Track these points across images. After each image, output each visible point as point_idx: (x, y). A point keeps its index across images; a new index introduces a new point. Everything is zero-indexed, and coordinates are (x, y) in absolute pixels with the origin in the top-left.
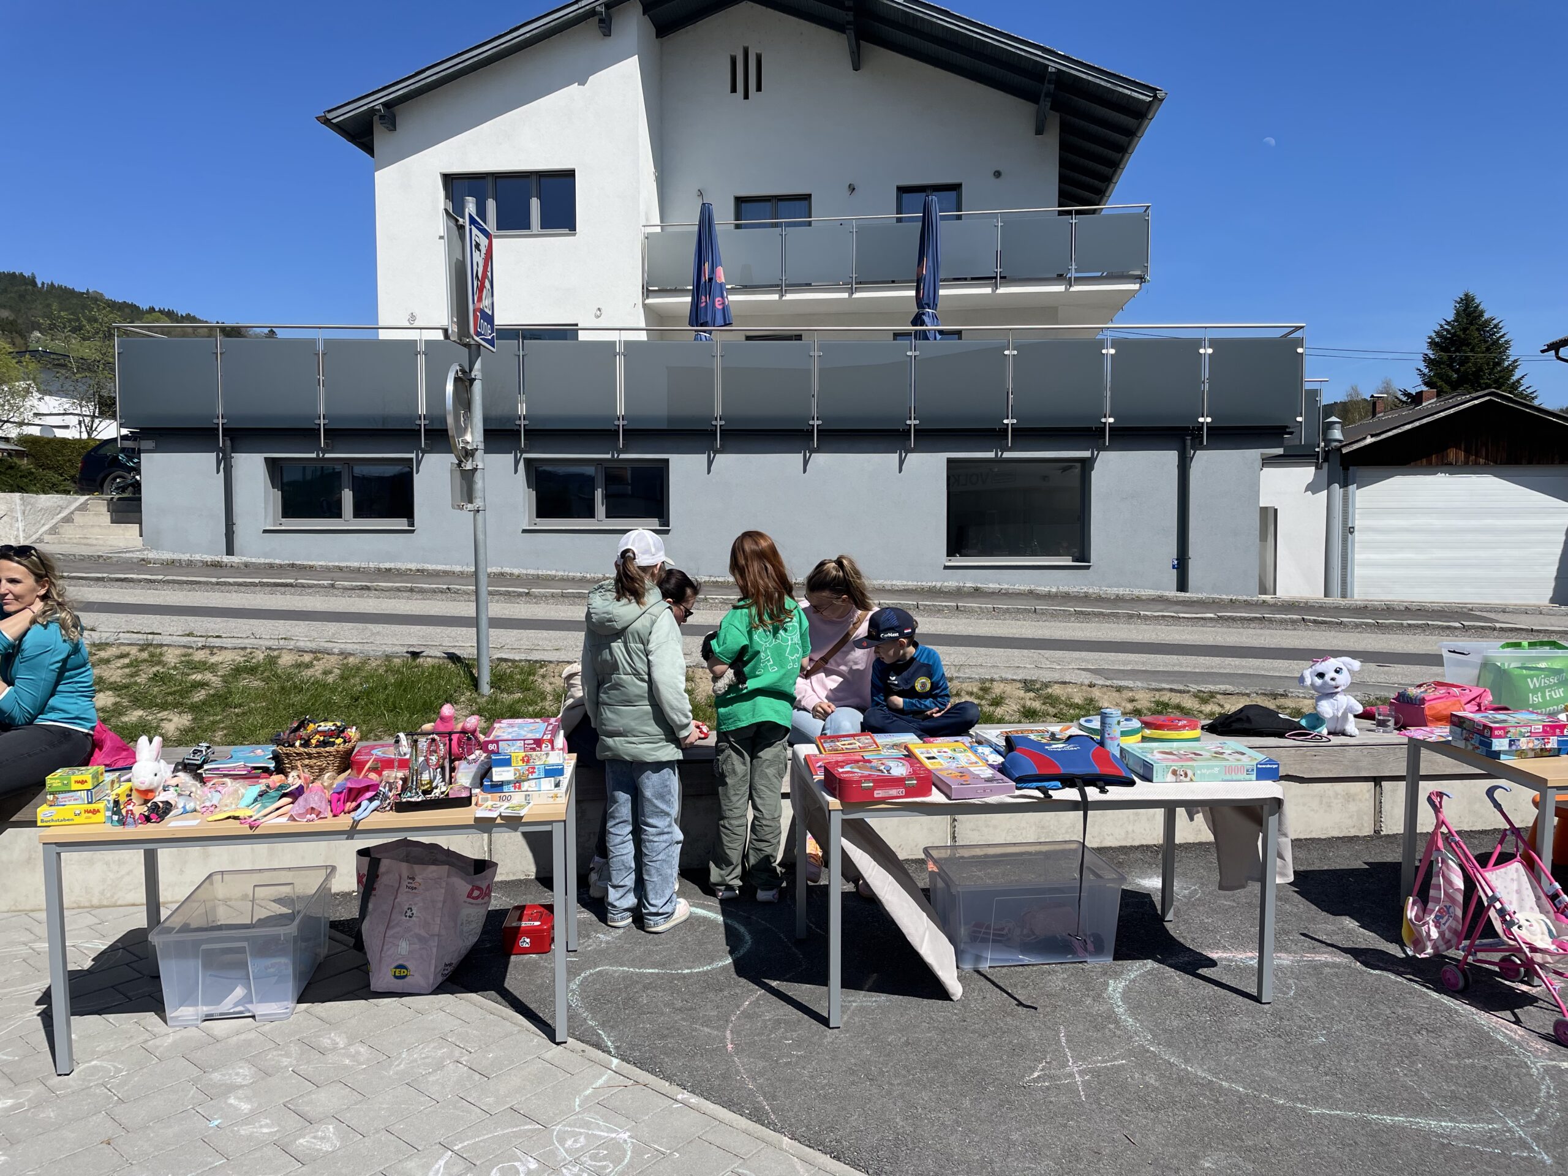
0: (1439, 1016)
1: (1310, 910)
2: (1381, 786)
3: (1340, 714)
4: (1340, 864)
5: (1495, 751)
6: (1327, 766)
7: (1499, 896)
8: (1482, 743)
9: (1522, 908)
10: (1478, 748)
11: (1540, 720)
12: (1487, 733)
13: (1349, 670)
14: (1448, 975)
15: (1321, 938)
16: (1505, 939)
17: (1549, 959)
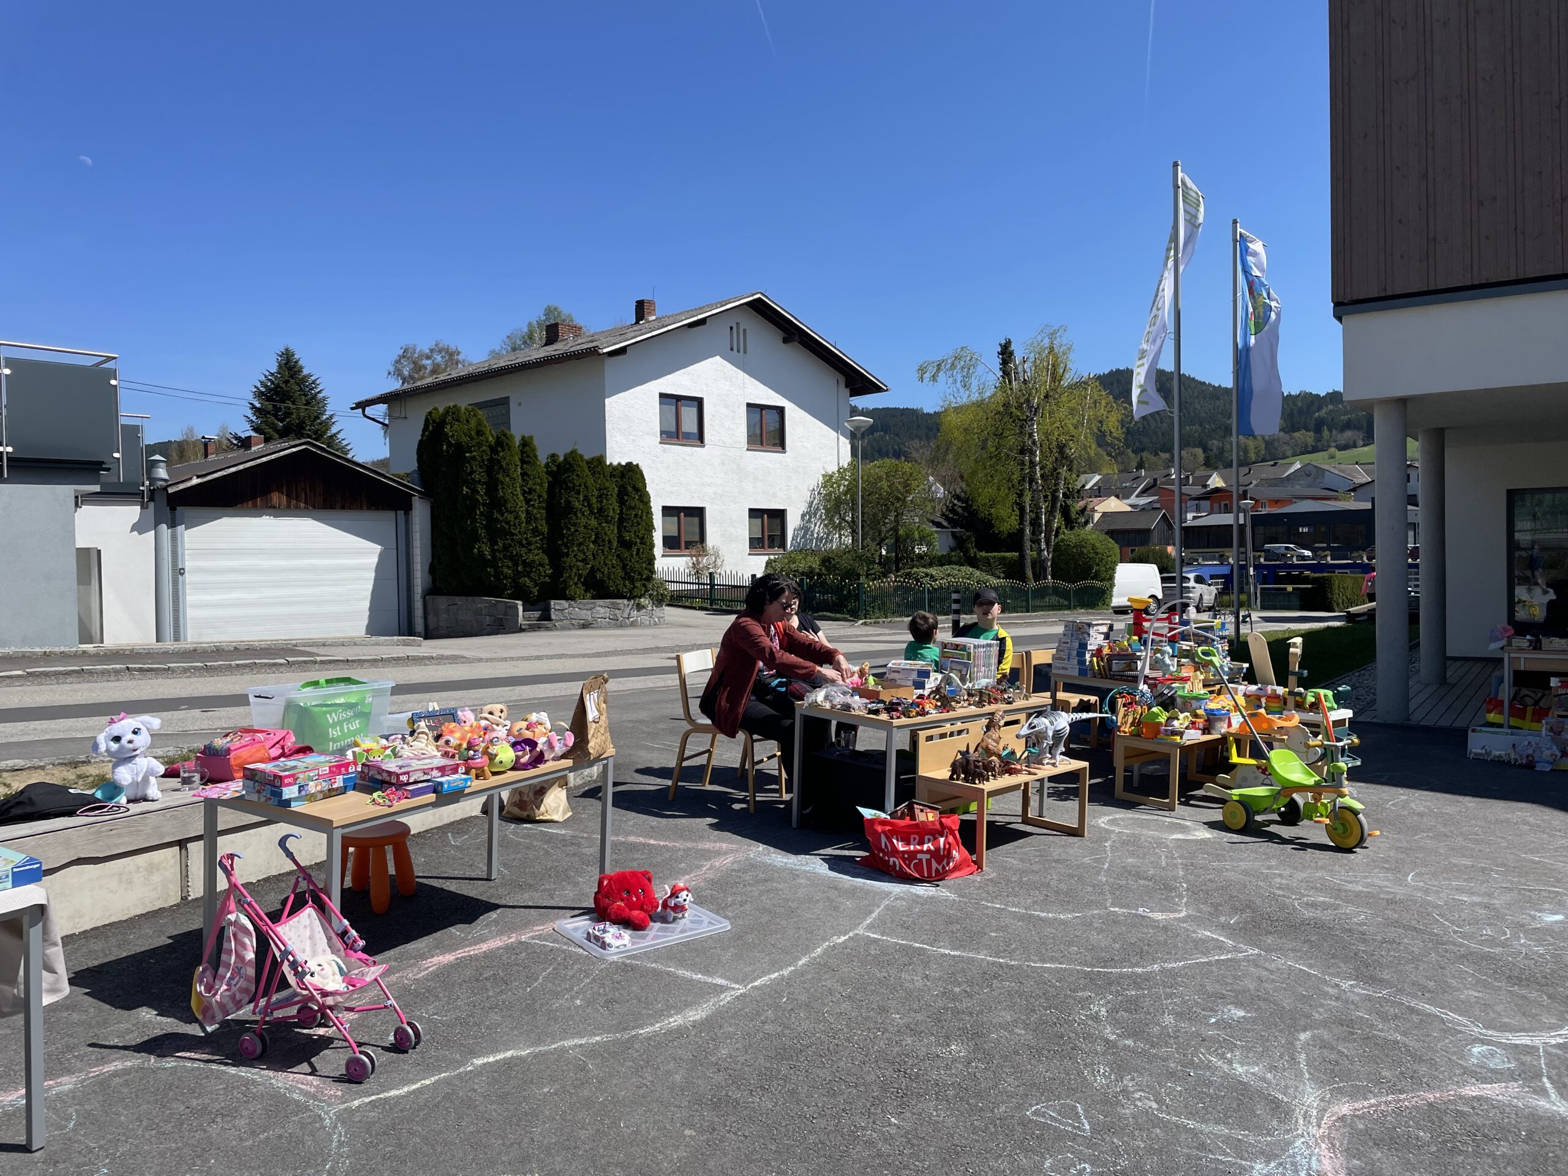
0: (235, 1093)
1: (101, 1011)
2: (187, 849)
3: (140, 779)
4: (141, 946)
5: (286, 800)
6: (126, 839)
7: (290, 948)
8: (273, 793)
9: (314, 953)
10: (270, 799)
11: (327, 761)
12: (277, 783)
13: (148, 729)
14: (246, 1045)
15: (112, 1043)
16: (299, 990)
17: (339, 999)
